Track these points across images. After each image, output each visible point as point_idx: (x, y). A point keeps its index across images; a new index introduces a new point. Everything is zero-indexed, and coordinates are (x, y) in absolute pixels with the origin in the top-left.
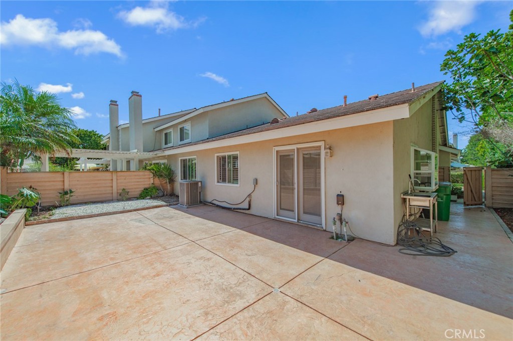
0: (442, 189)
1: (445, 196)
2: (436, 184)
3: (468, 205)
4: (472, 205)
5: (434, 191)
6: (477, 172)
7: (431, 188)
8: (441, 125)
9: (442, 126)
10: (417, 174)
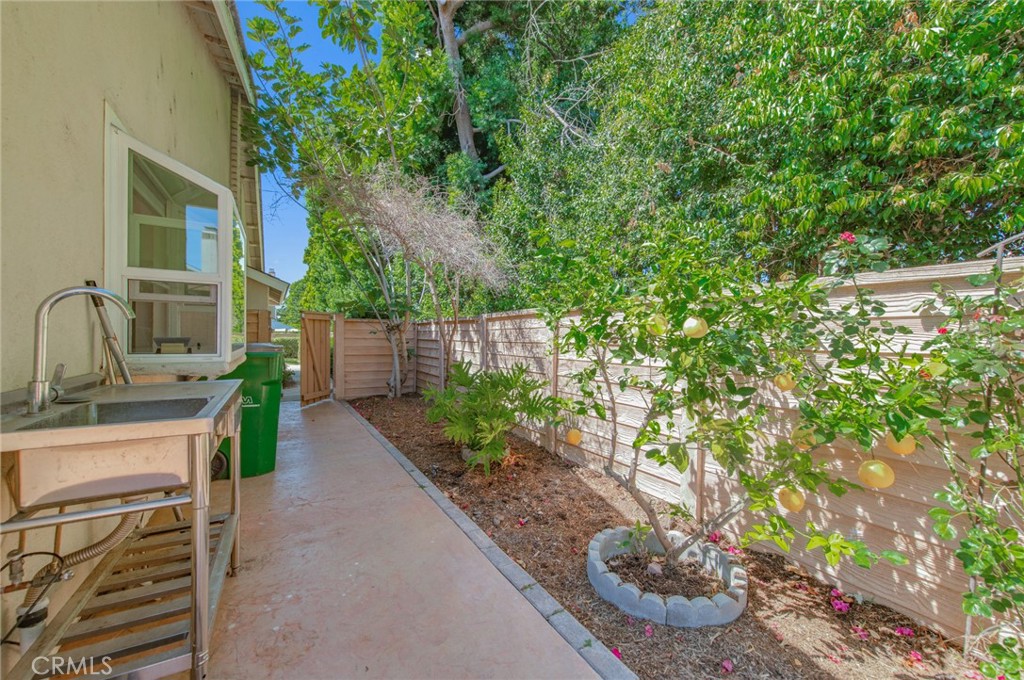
0: (257, 362)
1: (264, 387)
2: (235, 347)
3: (308, 402)
4: (314, 400)
5: (229, 370)
6: (323, 324)
7: (214, 358)
8: (250, 221)
9: (253, 224)
10: (147, 286)
